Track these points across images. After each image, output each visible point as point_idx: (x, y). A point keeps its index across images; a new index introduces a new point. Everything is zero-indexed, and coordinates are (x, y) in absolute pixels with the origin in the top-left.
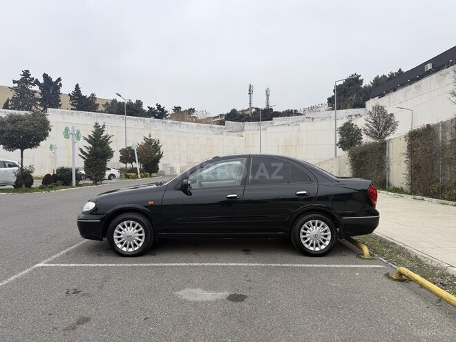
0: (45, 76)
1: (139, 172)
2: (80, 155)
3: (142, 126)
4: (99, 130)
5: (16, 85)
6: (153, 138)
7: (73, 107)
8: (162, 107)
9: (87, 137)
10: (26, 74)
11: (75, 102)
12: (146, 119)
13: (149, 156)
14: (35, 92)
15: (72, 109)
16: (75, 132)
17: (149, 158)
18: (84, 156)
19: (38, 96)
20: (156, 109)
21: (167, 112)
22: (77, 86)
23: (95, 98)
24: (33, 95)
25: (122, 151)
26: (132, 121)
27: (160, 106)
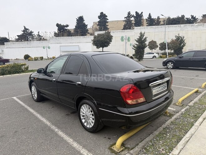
0: (136, 13)
1: (167, 55)
2: (133, 48)
3: (179, 30)
4: (142, 35)
5: (125, 19)
6: (180, 36)
7: (148, 25)
8: (194, 16)
9: (137, 39)
10: (129, 13)
11: (148, 22)
12: (181, 25)
13: (175, 46)
14: (132, 20)
15: (147, 26)
16: (127, 38)
17: (175, 47)
18: (135, 48)
19: (133, 22)
20: (191, 18)
21: (197, 19)
22: (150, 14)
23: (160, 18)
24: (131, 22)
25: (161, 44)
26: (173, 27)
27: (193, 16)
